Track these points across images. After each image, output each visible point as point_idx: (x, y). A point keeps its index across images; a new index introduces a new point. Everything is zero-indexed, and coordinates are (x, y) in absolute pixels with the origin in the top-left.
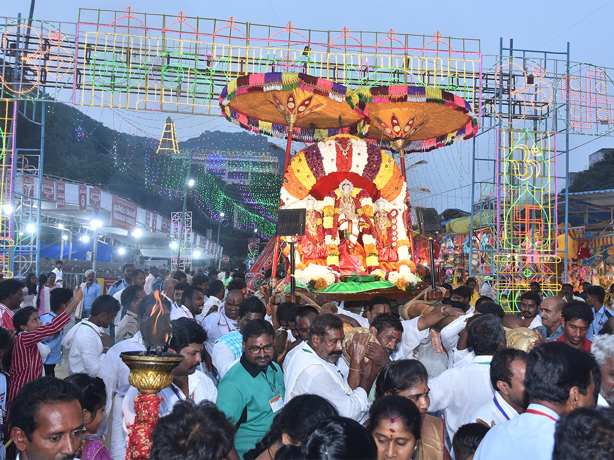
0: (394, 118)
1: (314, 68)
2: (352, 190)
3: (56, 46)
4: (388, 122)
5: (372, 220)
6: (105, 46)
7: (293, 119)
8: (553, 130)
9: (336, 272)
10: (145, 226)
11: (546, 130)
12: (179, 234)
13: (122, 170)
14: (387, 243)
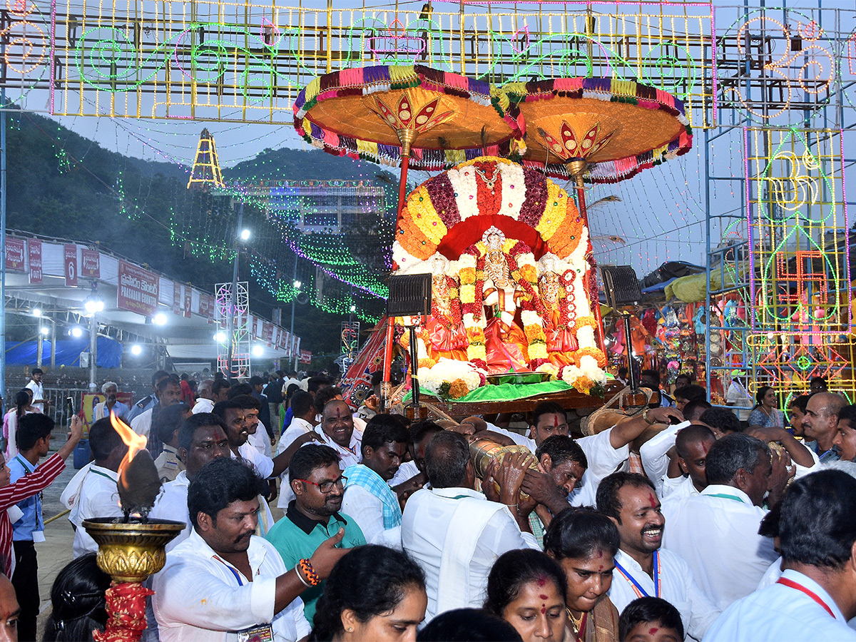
0: (565, 128)
1: (438, 39)
2: (503, 243)
3: (20, 21)
4: (557, 135)
5: (536, 289)
6: (98, 17)
7: (408, 137)
8: (837, 125)
9: (481, 370)
10: (173, 308)
11: (826, 126)
12: (228, 318)
13: (132, 218)
14: (559, 323)
